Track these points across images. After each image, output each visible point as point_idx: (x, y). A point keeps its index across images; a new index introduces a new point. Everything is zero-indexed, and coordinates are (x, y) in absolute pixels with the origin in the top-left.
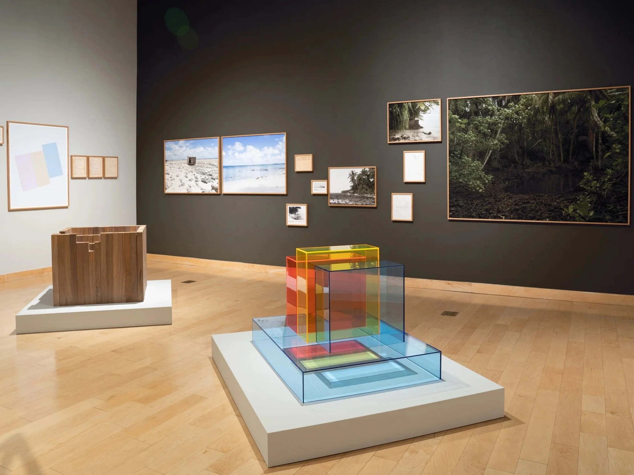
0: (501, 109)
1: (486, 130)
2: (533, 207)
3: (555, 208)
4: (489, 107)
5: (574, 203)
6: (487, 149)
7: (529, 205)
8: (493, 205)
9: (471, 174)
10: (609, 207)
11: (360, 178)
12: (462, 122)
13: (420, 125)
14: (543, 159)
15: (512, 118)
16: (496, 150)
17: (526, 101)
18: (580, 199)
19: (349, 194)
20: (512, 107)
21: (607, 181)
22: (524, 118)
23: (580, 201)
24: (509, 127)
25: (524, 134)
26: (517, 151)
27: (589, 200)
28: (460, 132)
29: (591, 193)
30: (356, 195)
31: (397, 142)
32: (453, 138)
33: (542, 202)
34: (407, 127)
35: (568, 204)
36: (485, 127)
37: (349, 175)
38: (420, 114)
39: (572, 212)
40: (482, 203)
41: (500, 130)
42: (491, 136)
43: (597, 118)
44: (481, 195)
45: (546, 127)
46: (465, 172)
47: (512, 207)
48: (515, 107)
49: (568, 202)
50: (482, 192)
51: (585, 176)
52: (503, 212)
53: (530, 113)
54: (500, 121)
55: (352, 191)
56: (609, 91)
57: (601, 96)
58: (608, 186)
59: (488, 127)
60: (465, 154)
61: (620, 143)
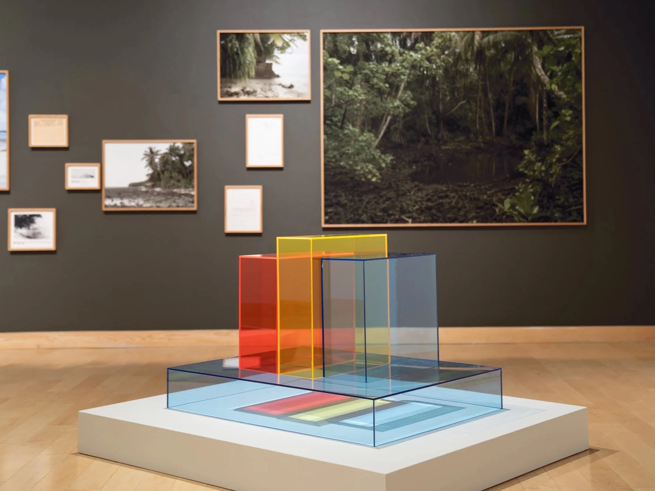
0: (404, 53)
1: (381, 84)
2: (453, 204)
3: (486, 204)
4: (387, 49)
5: (511, 195)
6: (384, 114)
7: (448, 200)
8: (393, 202)
9: (358, 154)
10: (559, 199)
11: (165, 159)
12: (345, 70)
14: (466, 131)
15: (421, 66)
16: (397, 116)
17: (442, 42)
18: (519, 189)
19: (143, 189)
20: (421, 49)
21: (556, 162)
22: (439, 67)
23: (520, 192)
24: (417, 81)
25: (439, 92)
26: (429, 118)
27: (531, 190)
28: (341, 85)
29: (535, 180)
30: (158, 189)
31: (234, 98)
32: (329, 96)
33: (465, 196)
34: (253, 73)
35: (503, 197)
36: (381, 80)
37: (145, 154)
38: (274, 54)
39: (509, 209)
40: (376, 200)
41: (403, 85)
42: (389, 94)
43: (541, 72)
44: (376, 188)
45: (471, 82)
46: (348, 150)
47: (423, 204)
48: (426, 50)
49: (503, 195)
50: (376, 182)
51: (525, 155)
52: (409, 212)
53: (448, 60)
54: (403, 70)
55: (149, 184)
56: (556, 33)
57: (545, 39)
58: (556, 169)
59: (386, 79)
60: (349, 121)
61: (571, 108)
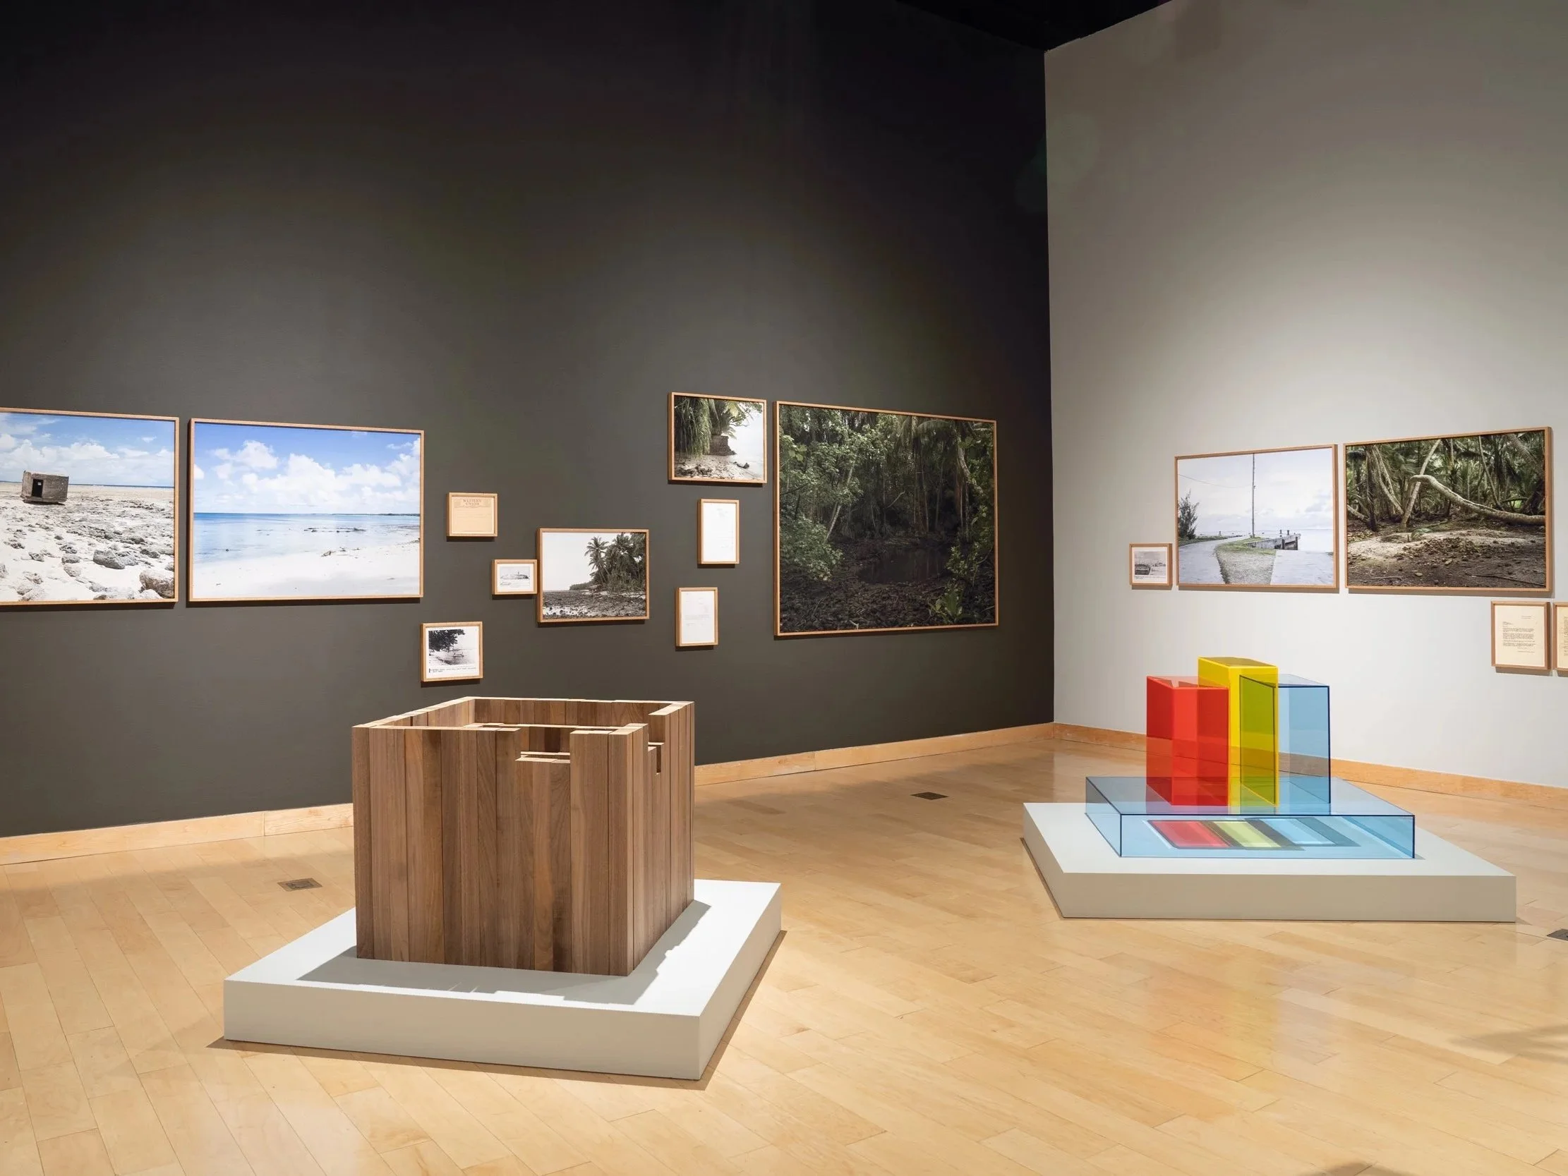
0: (852, 434)
1: (832, 468)
2: (894, 606)
3: (921, 605)
4: (838, 428)
5: (941, 595)
6: (835, 503)
7: (891, 602)
8: (842, 604)
9: (811, 549)
10: (977, 599)
11: (612, 556)
12: (798, 450)
13: (731, 448)
14: (905, 525)
15: (867, 451)
16: (846, 506)
17: (885, 424)
18: (947, 589)
19: (588, 593)
20: (867, 431)
21: (975, 560)
22: (882, 453)
23: (948, 592)
24: (864, 467)
25: (882, 480)
26: (874, 509)
27: (957, 590)
28: (795, 468)
29: (961, 579)
30: (604, 593)
31: (688, 478)
32: (785, 480)
33: (905, 596)
34: (708, 448)
36: (832, 464)
37: (589, 547)
38: (730, 426)
39: (939, 610)
40: (827, 602)
41: (851, 472)
42: (839, 481)
43: (964, 464)
44: (827, 589)
45: (909, 471)
46: (802, 544)
47: (868, 606)
48: (871, 433)
49: (935, 595)
50: (827, 582)
51: (952, 552)
52: (857, 616)
53: (890, 445)
54: (852, 454)
55: (596, 586)
56: (975, 425)
57: (967, 430)
58: (976, 567)
59: (836, 463)
60: (802, 511)
61: (986, 504)
